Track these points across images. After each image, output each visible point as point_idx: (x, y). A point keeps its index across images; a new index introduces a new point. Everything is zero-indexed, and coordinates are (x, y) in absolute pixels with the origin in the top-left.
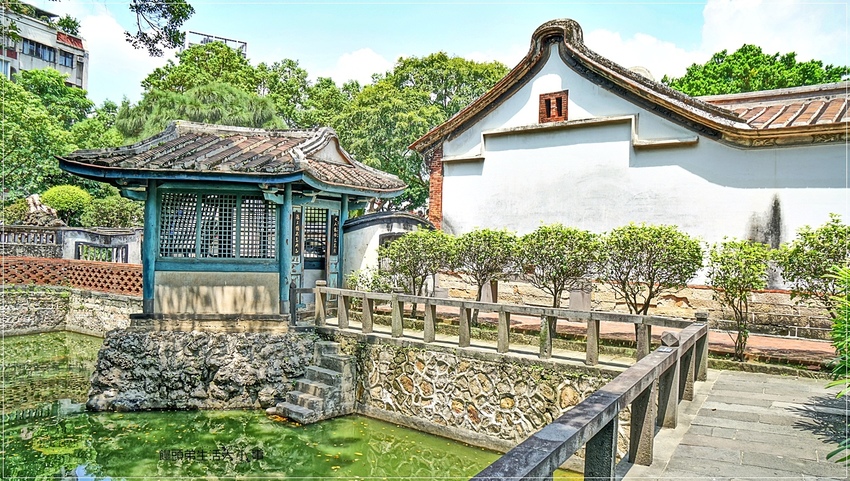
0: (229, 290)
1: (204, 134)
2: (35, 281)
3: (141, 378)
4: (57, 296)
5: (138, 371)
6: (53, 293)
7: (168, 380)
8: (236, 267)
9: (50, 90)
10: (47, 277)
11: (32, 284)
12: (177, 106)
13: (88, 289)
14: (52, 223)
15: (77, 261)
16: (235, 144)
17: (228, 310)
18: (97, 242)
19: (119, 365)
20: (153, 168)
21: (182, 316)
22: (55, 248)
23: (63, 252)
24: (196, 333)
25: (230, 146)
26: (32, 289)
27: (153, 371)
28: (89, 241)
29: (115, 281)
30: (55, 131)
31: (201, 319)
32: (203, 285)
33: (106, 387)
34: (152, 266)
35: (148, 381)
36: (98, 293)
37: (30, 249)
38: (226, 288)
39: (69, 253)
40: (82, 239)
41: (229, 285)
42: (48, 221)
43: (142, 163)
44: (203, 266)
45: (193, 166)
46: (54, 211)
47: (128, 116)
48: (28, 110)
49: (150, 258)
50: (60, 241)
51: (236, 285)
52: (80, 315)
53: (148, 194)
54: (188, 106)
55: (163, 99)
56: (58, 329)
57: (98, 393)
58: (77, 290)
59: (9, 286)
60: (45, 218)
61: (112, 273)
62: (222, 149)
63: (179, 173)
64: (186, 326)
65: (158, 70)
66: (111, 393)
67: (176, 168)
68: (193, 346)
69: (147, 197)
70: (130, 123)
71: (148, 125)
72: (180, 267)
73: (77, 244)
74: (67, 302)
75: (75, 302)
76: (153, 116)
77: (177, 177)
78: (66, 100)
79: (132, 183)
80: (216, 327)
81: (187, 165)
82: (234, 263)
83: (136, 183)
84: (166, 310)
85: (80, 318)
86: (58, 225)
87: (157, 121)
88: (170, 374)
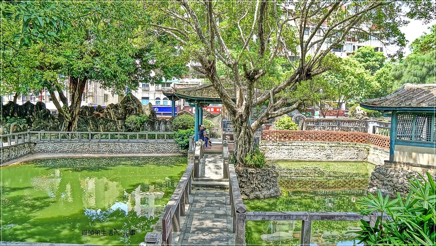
0: (426, 155)
1: (418, 88)
2: (357, 142)
3: (386, 185)
4: (365, 148)
5: (385, 182)
6: (363, 146)
7: (397, 187)
8: (431, 145)
9: (367, 56)
10: (361, 140)
11: (356, 143)
12: (420, 63)
13: (376, 146)
14: (364, 118)
15: (374, 134)
16: (431, 93)
17: (425, 163)
18: (382, 126)
19: (378, 179)
20: (394, 106)
21: (404, 163)
22: (365, 128)
23: (368, 130)
24: (410, 171)
25: (429, 94)
26: (356, 144)
27: (391, 183)
28: (379, 126)
29: (387, 144)
30: (367, 77)
31: (412, 165)
32: (414, 152)
33: (374, 186)
34: (394, 143)
35: (389, 186)
36: (380, 148)
37: (356, 129)
38: (425, 155)
39: (370, 131)
40: (376, 124)
41: (426, 153)
42: (362, 117)
43: (389, 104)
44: (415, 144)
45: (410, 104)
46: (366, 113)
47: (396, 70)
48: (357, 70)
49: (393, 139)
50: (367, 125)
51: (429, 153)
52: (373, 157)
53: (393, 115)
54: (426, 62)
55: (413, 60)
56: (365, 161)
57: (371, 188)
58: (373, 146)
59: (348, 143)
60: (361, 116)
61: (386, 141)
62: (425, 95)
63: (404, 107)
64: (405, 168)
65: (417, 40)
66: (375, 188)
67: (402, 106)
68: (409, 176)
69: (391, 115)
70: (397, 73)
71: (405, 74)
72: (405, 144)
73: (374, 127)
74: (369, 151)
75: (371, 151)
76: (408, 69)
77: (403, 109)
78: (374, 58)
79: (385, 111)
80: (419, 170)
81: (407, 104)
82: (430, 144)
83: (388, 111)
84: (397, 161)
85: (373, 158)
86: (367, 119)
87: (409, 71)
88: (398, 185)
